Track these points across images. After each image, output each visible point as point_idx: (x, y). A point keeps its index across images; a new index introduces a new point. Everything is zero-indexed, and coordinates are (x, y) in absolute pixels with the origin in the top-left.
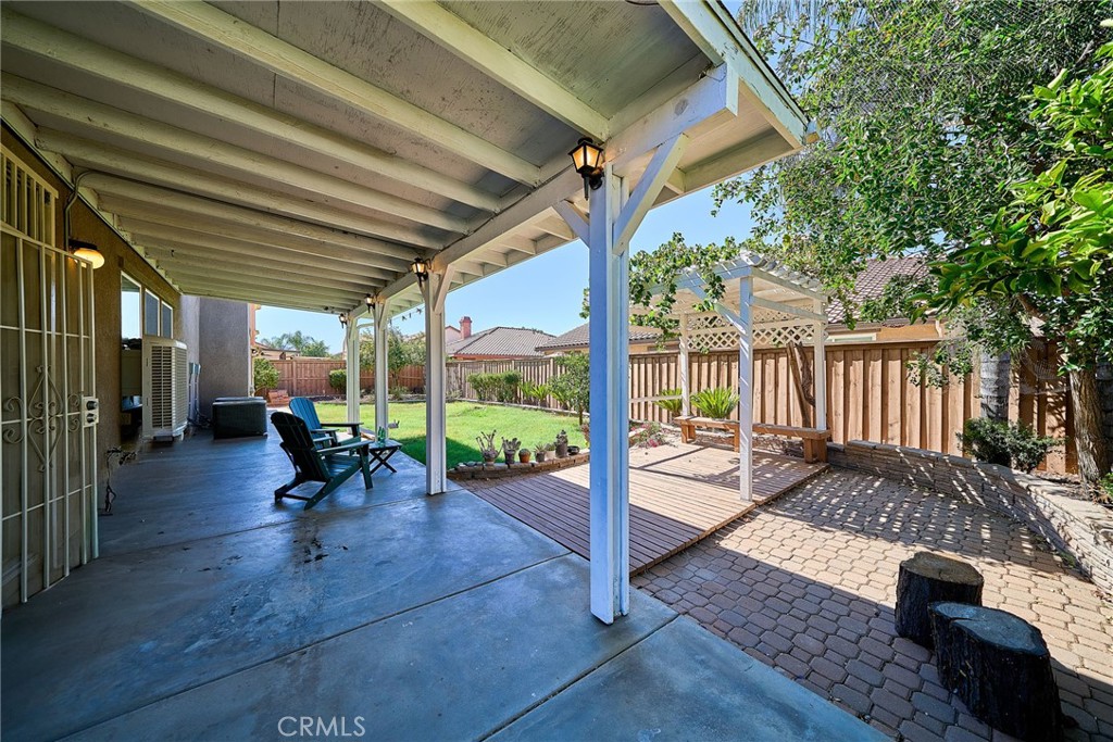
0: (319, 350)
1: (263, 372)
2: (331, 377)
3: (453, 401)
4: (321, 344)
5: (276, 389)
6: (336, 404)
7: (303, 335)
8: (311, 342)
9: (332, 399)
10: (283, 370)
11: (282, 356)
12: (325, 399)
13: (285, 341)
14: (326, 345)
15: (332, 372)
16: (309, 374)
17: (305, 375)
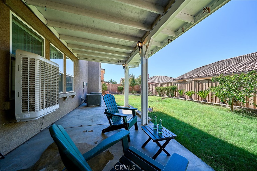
0: (115, 83)
1: (104, 87)
2: (118, 88)
3: (150, 95)
4: (116, 82)
5: (107, 91)
6: (119, 95)
7: (113, 80)
8: (114, 81)
9: (118, 93)
10: (108, 86)
11: (109, 83)
12: (117, 93)
13: (109, 81)
14: (117, 82)
15: (118, 87)
16: (113, 87)
17: (113, 88)
